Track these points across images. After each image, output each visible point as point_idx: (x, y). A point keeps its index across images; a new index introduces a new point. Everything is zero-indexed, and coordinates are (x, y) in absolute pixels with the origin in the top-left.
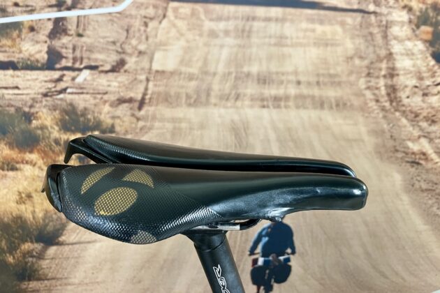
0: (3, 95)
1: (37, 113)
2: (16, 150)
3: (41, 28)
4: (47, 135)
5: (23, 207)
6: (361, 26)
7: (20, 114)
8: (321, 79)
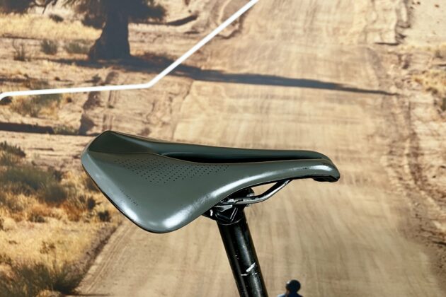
0: (39, 155)
1: (67, 172)
2: (45, 204)
3: (77, 100)
4: (74, 192)
5: (45, 256)
6: (382, 107)
7: (52, 172)
8: (340, 155)
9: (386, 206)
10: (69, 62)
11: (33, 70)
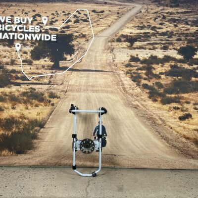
1: (45, 93)
2: (39, 102)
3: (48, 77)
6: (113, 75)
7: (41, 94)
8: (106, 86)
9: (119, 98)
10: (47, 69)
11: (40, 71)
